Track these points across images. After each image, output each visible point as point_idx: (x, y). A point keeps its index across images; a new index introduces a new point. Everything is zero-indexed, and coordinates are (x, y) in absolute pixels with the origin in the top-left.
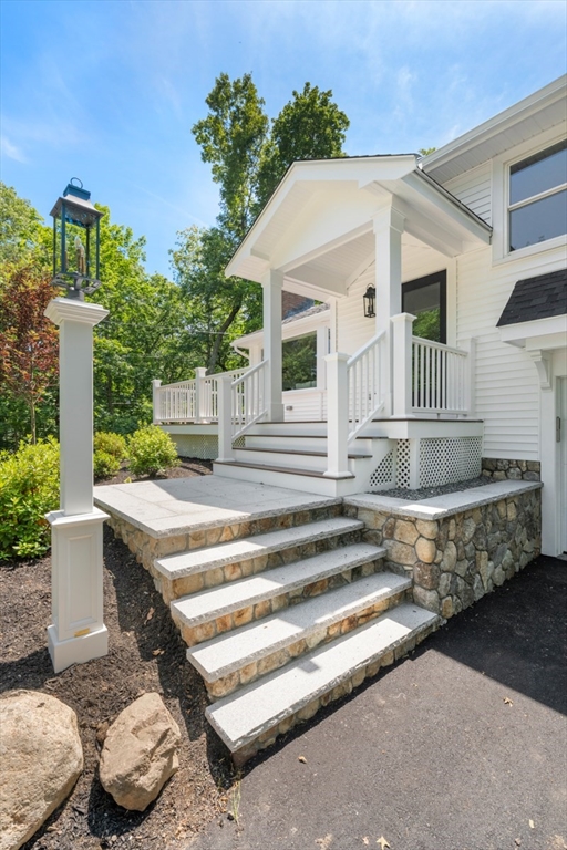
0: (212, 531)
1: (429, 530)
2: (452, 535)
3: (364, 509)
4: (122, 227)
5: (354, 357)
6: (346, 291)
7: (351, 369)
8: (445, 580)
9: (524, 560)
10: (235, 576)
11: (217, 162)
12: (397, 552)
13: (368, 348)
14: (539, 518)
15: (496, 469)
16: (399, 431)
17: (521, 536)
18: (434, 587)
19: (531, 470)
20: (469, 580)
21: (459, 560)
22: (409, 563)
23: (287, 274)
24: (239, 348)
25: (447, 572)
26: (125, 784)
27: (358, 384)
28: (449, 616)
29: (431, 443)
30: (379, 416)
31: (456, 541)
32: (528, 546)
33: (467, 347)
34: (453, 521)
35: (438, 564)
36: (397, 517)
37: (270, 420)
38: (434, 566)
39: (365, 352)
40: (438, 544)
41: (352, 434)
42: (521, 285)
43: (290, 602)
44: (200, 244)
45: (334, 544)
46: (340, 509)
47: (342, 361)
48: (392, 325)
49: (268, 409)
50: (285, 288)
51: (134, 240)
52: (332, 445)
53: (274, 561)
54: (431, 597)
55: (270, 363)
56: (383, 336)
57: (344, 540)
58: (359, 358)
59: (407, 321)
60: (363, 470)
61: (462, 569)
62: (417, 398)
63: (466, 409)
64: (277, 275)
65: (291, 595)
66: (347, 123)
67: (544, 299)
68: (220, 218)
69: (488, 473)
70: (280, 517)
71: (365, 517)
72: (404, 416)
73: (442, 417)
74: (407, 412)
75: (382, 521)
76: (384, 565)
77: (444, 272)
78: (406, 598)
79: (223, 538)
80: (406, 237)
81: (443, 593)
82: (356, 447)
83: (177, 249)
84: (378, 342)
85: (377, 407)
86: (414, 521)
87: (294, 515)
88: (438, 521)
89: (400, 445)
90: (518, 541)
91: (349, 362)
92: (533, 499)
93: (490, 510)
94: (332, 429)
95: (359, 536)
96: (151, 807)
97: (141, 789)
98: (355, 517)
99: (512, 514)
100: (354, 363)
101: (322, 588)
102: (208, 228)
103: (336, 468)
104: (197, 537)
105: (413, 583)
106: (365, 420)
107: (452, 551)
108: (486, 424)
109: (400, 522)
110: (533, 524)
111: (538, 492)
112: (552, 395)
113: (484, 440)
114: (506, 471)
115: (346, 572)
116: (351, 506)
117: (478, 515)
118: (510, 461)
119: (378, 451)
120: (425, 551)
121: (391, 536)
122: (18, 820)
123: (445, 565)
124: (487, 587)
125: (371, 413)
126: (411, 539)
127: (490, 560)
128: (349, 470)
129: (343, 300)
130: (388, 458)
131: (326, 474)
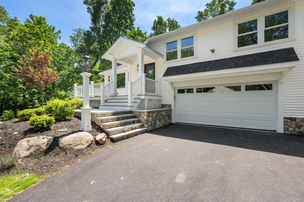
0: (106, 114)
1: (146, 114)
2: (151, 115)
3: (135, 112)
4: (51, 26)
5: (134, 82)
6: (133, 64)
7: (133, 84)
8: (149, 123)
9: (167, 123)
10: (111, 121)
11: (89, 6)
12: (141, 119)
13: (137, 80)
14: (171, 115)
15: (164, 106)
16: (143, 97)
17: (167, 118)
18: (147, 124)
19: (170, 106)
20: (154, 124)
21: (152, 120)
22: (143, 120)
23: (118, 60)
24: (101, 75)
25: (150, 122)
26: (101, 140)
27: (134, 88)
28: (150, 130)
29: (150, 100)
30: (139, 94)
31: (152, 117)
32: (168, 121)
33: (158, 80)
34: (151, 113)
35: (148, 120)
36: (141, 112)
37: (114, 96)
38: (147, 120)
39: (136, 81)
40: (148, 116)
41: (133, 98)
42: (168, 68)
43: (121, 125)
44: (83, 35)
45: (129, 118)
46: (131, 112)
47: (131, 83)
48: (142, 75)
49: (113, 93)
50: (118, 62)
51: (56, 31)
52: (129, 100)
53: (118, 119)
54: (146, 126)
55: (114, 81)
56: (140, 78)
57: (131, 117)
58: (135, 82)
59: (144, 75)
60: (135, 105)
61: (153, 122)
62: (147, 90)
63: (158, 93)
64: (116, 60)
65: (122, 124)
66: (135, 5)
67: (171, 72)
68: (91, 28)
69: (163, 107)
70: (119, 113)
71: (135, 113)
72: (144, 94)
73: (152, 95)
74: (144, 93)
75: (139, 113)
76: (139, 121)
77: (154, 63)
78: (142, 126)
79: (108, 115)
80: (145, 56)
81: (149, 125)
82: (134, 100)
83: (73, 36)
84: (139, 79)
85: (139, 92)
86: (144, 113)
87: (122, 112)
88: (148, 112)
89: (143, 100)
90: (166, 119)
91: (133, 83)
92: (170, 111)
93: (159, 112)
94: (129, 97)
95: (134, 117)
96: (104, 144)
97: (103, 141)
98: (133, 114)
99: (164, 113)
100: (134, 83)
101: (127, 124)
102: (86, 30)
103: (130, 104)
104: (104, 115)
105: (144, 124)
106: (136, 95)
107: (151, 118)
108: (162, 97)
109: (142, 113)
110: (170, 117)
111: (171, 110)
112: (173, 91)
113: (162, 100)
114: (166, 107)
115: (132, 122)
116: (133, 112)
117: (156, 113)
118: (166, 104)
119: (139, 101)
120: (146, 117)
121: (140, 116)
122: (88, 143)
123: (149, 120)
124: (158, 127)
125: (137, 94)
126: (143, 116)
127: (159, 122)
128: (133, 105)
129: (132, 66)
130: (141, 103)
131: (128, 106)
